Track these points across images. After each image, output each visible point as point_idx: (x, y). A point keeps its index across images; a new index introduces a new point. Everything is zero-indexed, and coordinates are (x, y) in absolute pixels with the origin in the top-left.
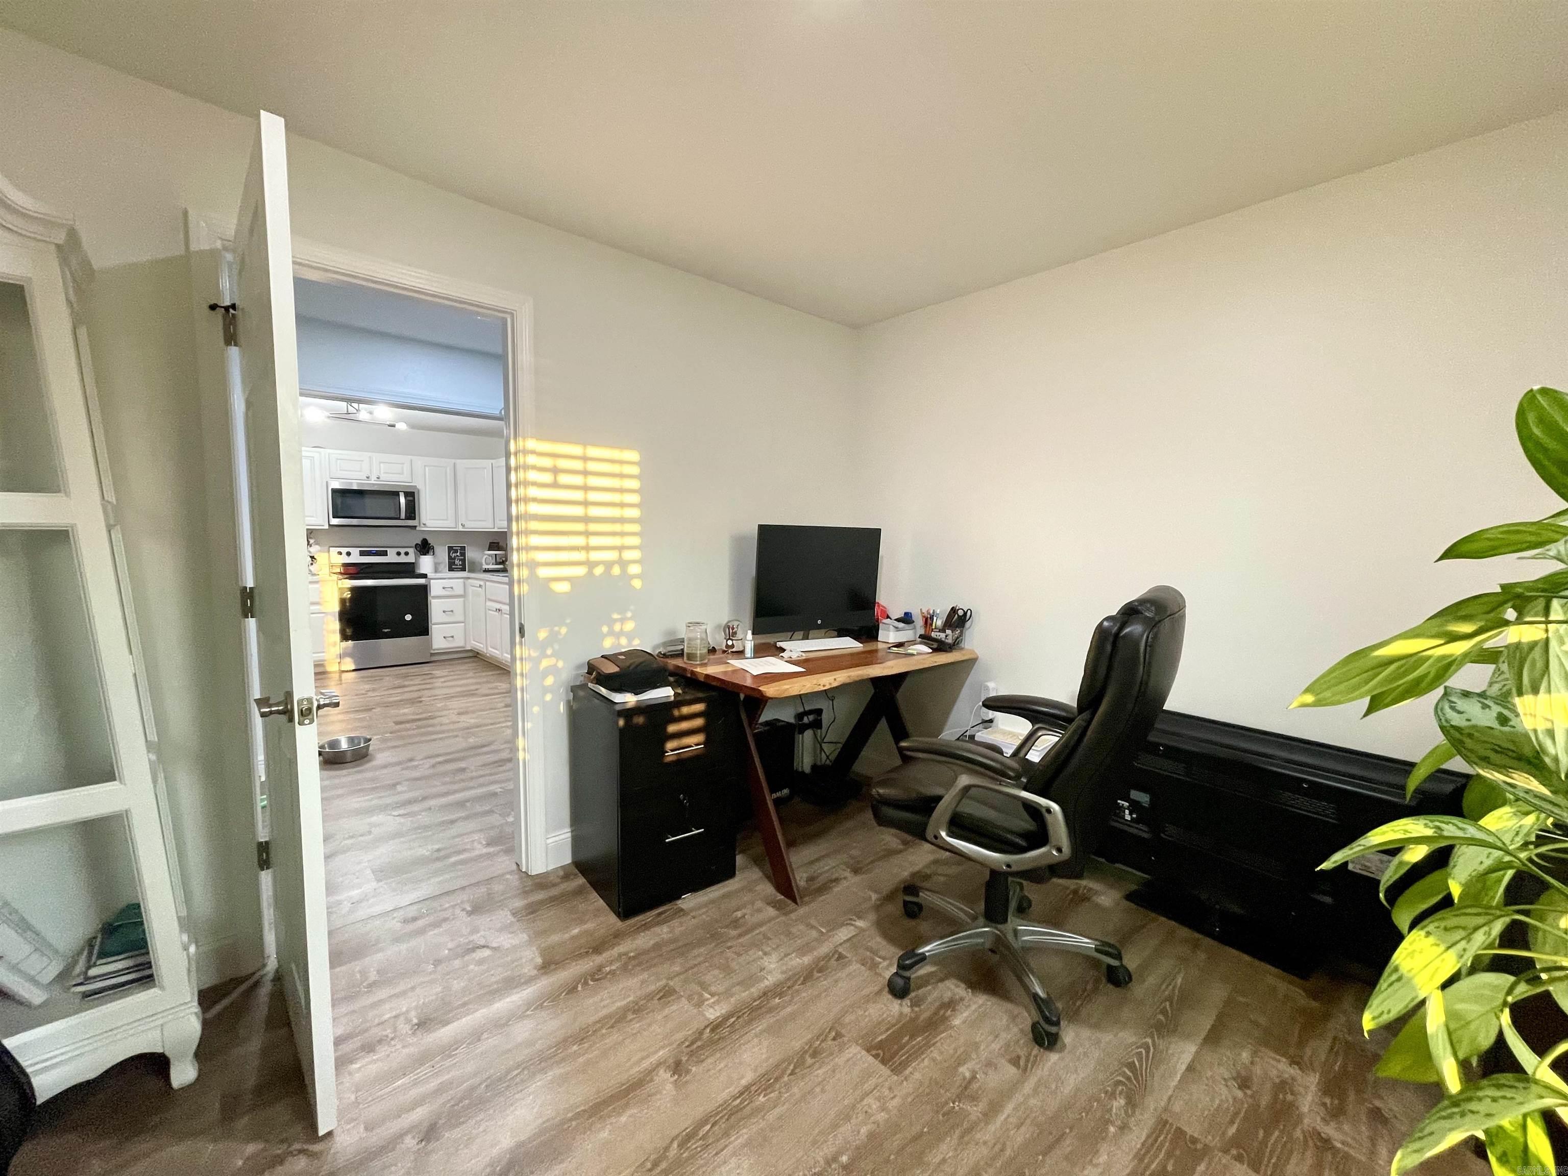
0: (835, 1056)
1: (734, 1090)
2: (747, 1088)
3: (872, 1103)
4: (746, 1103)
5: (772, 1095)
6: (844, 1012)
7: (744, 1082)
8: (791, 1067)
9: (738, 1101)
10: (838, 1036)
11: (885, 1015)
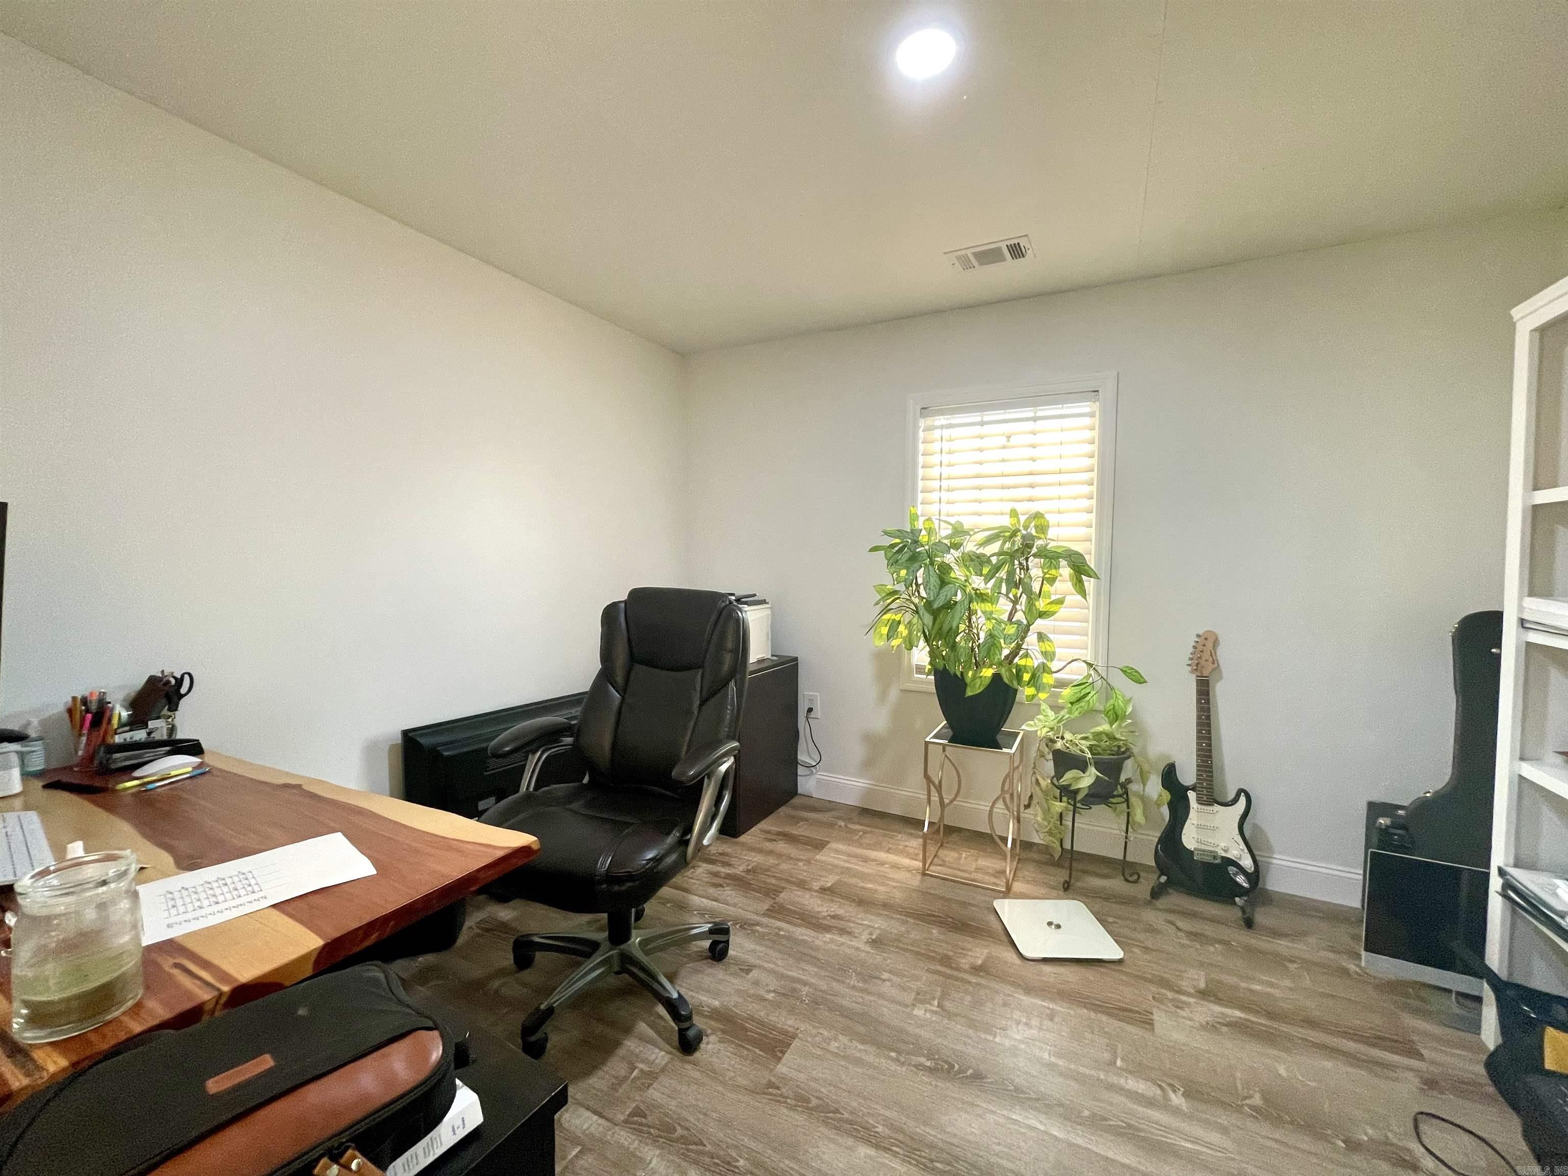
0: (798, 1083)
1: (885, 1158)
2: (877, 1146)
3: (834, 1046)
4: (893, 1141)
5: (871, 1122)
6: (737, 1088)
7: (872, 1152)
8: (831, 1115)
9: (894, 1148)
10: (770, 1085)
11: (728, 1054)
